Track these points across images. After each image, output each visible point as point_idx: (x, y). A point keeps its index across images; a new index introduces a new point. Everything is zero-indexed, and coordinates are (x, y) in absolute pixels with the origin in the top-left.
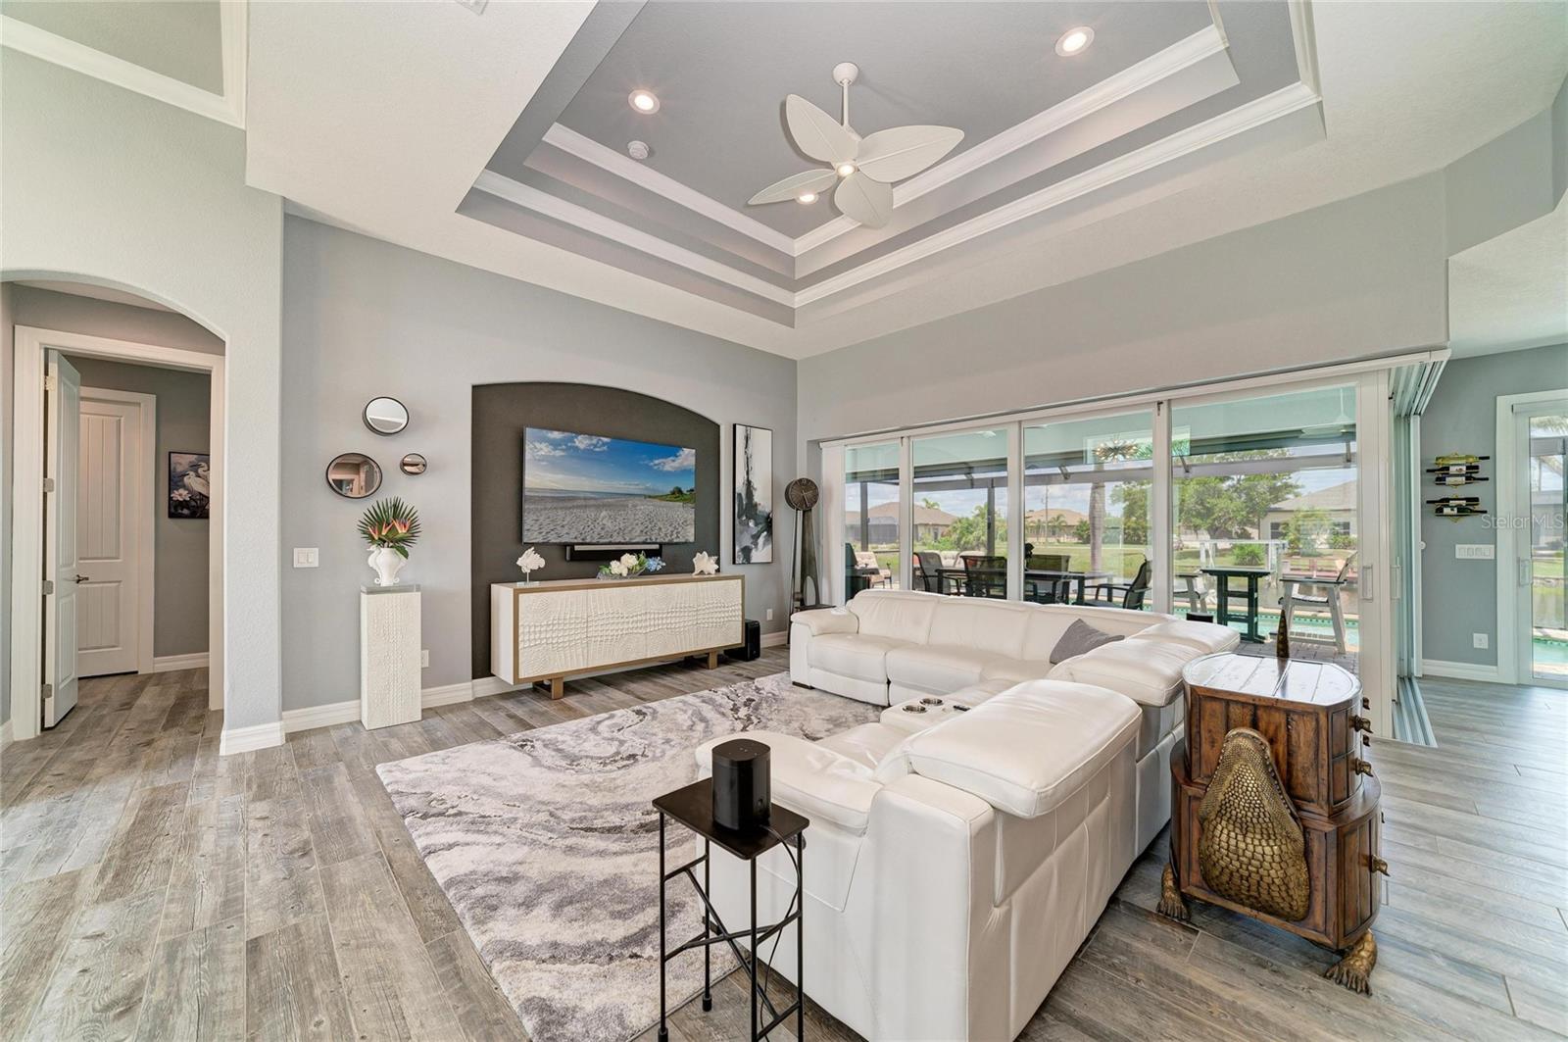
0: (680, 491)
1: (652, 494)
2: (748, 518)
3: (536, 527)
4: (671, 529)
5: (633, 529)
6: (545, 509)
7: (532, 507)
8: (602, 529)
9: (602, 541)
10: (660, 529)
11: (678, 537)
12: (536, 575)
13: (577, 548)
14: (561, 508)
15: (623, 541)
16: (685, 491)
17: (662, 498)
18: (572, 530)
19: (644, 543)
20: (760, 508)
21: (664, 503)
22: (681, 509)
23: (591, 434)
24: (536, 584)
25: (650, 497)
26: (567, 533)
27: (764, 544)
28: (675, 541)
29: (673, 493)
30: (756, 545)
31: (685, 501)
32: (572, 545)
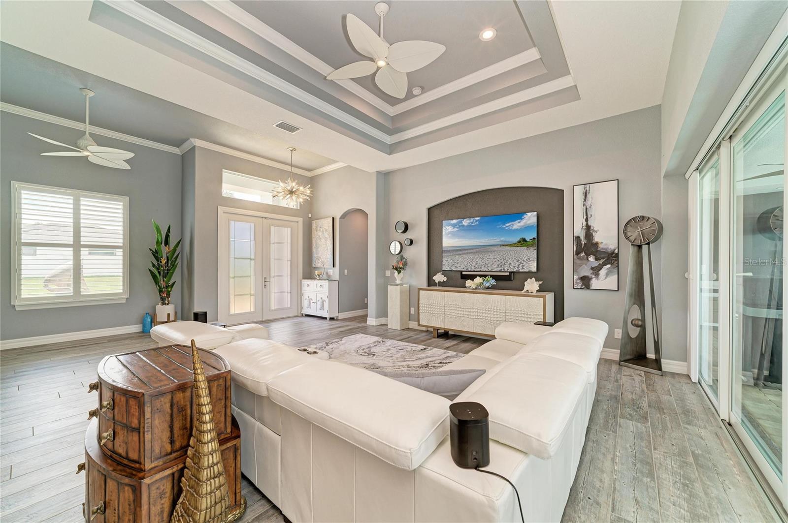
0: (524, 240)
1: (506, 244)
2: (588, 255)
3: (447, 264)
4: (517, 263)
5: (493, 264)
6: (450, 255)
7: (446, 254)
8: (476, 264)
9: (476, 270)
10: (510, 263)
11: (523, 268)
12: (441, 284)
13: (463, 273)
14: (457, 255)
15: (487, 270)
16: (528, 239)
17: (511, 245)
18: (462, 264)
19: (500, 271)
20: (601, 246)
21: (512, 248)
22: (525, 251)
23: (470, 218)
24: (441, 288)
25: (503, 245)
26: (460, 266)
27: (607, 275)
28: (521, 271)
29: (519, 242)
30: (597, 275)
31: (528, 246)
32: (462, 272)
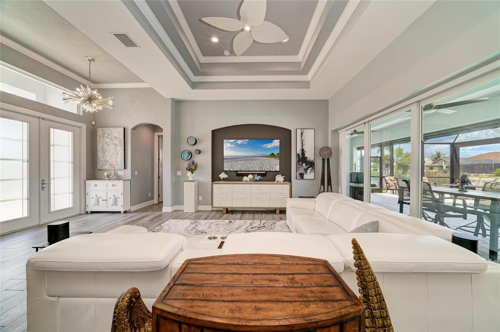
0: (273, 154)
1: (264, 156)
2: (303, 163)
3: (227, 166)
4: (270, 167)
5: (256, 167)
6: (229, 161)
7: (226, 161)
8: (246, 167)
9: (246, 170)
10: (266, 167)
11: (272, 169)
12: (224, 180)
14: (234, 161)
15: (253, 170)
16: (275, 154)
17: (266, 157)
19: (260, 171)
20: (308, 159)
21: (267, 158)
22: (274, 160)
23: (242, 139)
24: (224, 182)
25: (262, 157)
26: (236, 168)
27: (310, 172)
28: (271, 170)
29: (271, 155)
30: (306, 172)
31: (275, 157)
32: (237, 171)
